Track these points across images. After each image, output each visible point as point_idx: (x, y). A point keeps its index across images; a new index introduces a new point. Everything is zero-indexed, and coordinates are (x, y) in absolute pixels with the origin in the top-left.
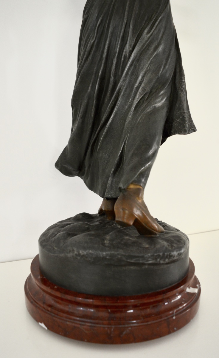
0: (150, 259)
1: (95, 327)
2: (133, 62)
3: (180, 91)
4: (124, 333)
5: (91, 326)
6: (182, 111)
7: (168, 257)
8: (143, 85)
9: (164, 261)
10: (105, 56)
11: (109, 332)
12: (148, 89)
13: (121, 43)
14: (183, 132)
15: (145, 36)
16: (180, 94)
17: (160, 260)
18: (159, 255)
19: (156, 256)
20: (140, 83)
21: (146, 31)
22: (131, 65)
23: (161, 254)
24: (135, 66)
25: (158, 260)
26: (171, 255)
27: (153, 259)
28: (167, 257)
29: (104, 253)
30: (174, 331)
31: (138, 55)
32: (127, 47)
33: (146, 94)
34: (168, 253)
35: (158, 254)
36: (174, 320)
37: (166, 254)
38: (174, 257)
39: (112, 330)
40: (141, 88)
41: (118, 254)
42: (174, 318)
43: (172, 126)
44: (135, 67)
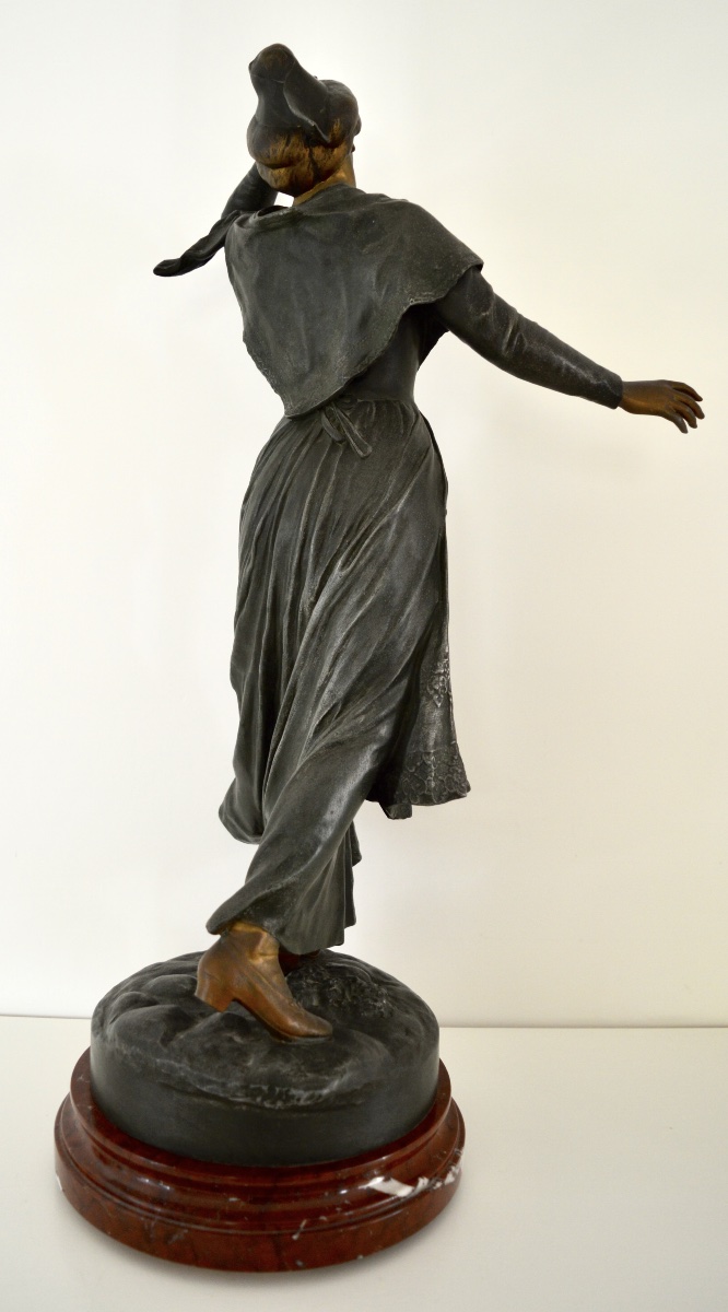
0: (239, 1094)
1: (125, 1208)
2: (315, 629)
3: (424, 698)
4: (175, 1237)
5: (119, 1205)
6: (421, 750)
7: (284, 1097)
8: (330, 685)
9: (274, 1103)
10: (268, 605)
11: (146, 1227)
12: (341, 694)
13: (295, 582)
14: (419, 800)
15: (337, 574)
16: (424, 706)
17: (263, 1100)
18: (260, 1090)
19: (254, 1089)
20: (328, 678)
21: (339, 563)
22: (312, 635)
23: (265, 1088)
24: (320, 638)
25: (259, 1099)
26: (290, 1093)
27: (247, 1096)
28: (280, 1097)
29: (158, 1060)
30: (296, 1268)
31: (325, 615)
32: (306, 596)
33: (335, 706)
34: (284, 1089)
35: (258, 1086)
36: (294, 1241)
37: (277, 1089)
38: (299, 1100)
39: (153, 1224)
40: (327, 690)
41: (181, 1068)
42: (295, 1237)
43: (398, 781)
44: (320, 640)
